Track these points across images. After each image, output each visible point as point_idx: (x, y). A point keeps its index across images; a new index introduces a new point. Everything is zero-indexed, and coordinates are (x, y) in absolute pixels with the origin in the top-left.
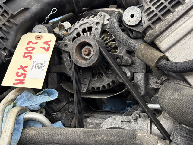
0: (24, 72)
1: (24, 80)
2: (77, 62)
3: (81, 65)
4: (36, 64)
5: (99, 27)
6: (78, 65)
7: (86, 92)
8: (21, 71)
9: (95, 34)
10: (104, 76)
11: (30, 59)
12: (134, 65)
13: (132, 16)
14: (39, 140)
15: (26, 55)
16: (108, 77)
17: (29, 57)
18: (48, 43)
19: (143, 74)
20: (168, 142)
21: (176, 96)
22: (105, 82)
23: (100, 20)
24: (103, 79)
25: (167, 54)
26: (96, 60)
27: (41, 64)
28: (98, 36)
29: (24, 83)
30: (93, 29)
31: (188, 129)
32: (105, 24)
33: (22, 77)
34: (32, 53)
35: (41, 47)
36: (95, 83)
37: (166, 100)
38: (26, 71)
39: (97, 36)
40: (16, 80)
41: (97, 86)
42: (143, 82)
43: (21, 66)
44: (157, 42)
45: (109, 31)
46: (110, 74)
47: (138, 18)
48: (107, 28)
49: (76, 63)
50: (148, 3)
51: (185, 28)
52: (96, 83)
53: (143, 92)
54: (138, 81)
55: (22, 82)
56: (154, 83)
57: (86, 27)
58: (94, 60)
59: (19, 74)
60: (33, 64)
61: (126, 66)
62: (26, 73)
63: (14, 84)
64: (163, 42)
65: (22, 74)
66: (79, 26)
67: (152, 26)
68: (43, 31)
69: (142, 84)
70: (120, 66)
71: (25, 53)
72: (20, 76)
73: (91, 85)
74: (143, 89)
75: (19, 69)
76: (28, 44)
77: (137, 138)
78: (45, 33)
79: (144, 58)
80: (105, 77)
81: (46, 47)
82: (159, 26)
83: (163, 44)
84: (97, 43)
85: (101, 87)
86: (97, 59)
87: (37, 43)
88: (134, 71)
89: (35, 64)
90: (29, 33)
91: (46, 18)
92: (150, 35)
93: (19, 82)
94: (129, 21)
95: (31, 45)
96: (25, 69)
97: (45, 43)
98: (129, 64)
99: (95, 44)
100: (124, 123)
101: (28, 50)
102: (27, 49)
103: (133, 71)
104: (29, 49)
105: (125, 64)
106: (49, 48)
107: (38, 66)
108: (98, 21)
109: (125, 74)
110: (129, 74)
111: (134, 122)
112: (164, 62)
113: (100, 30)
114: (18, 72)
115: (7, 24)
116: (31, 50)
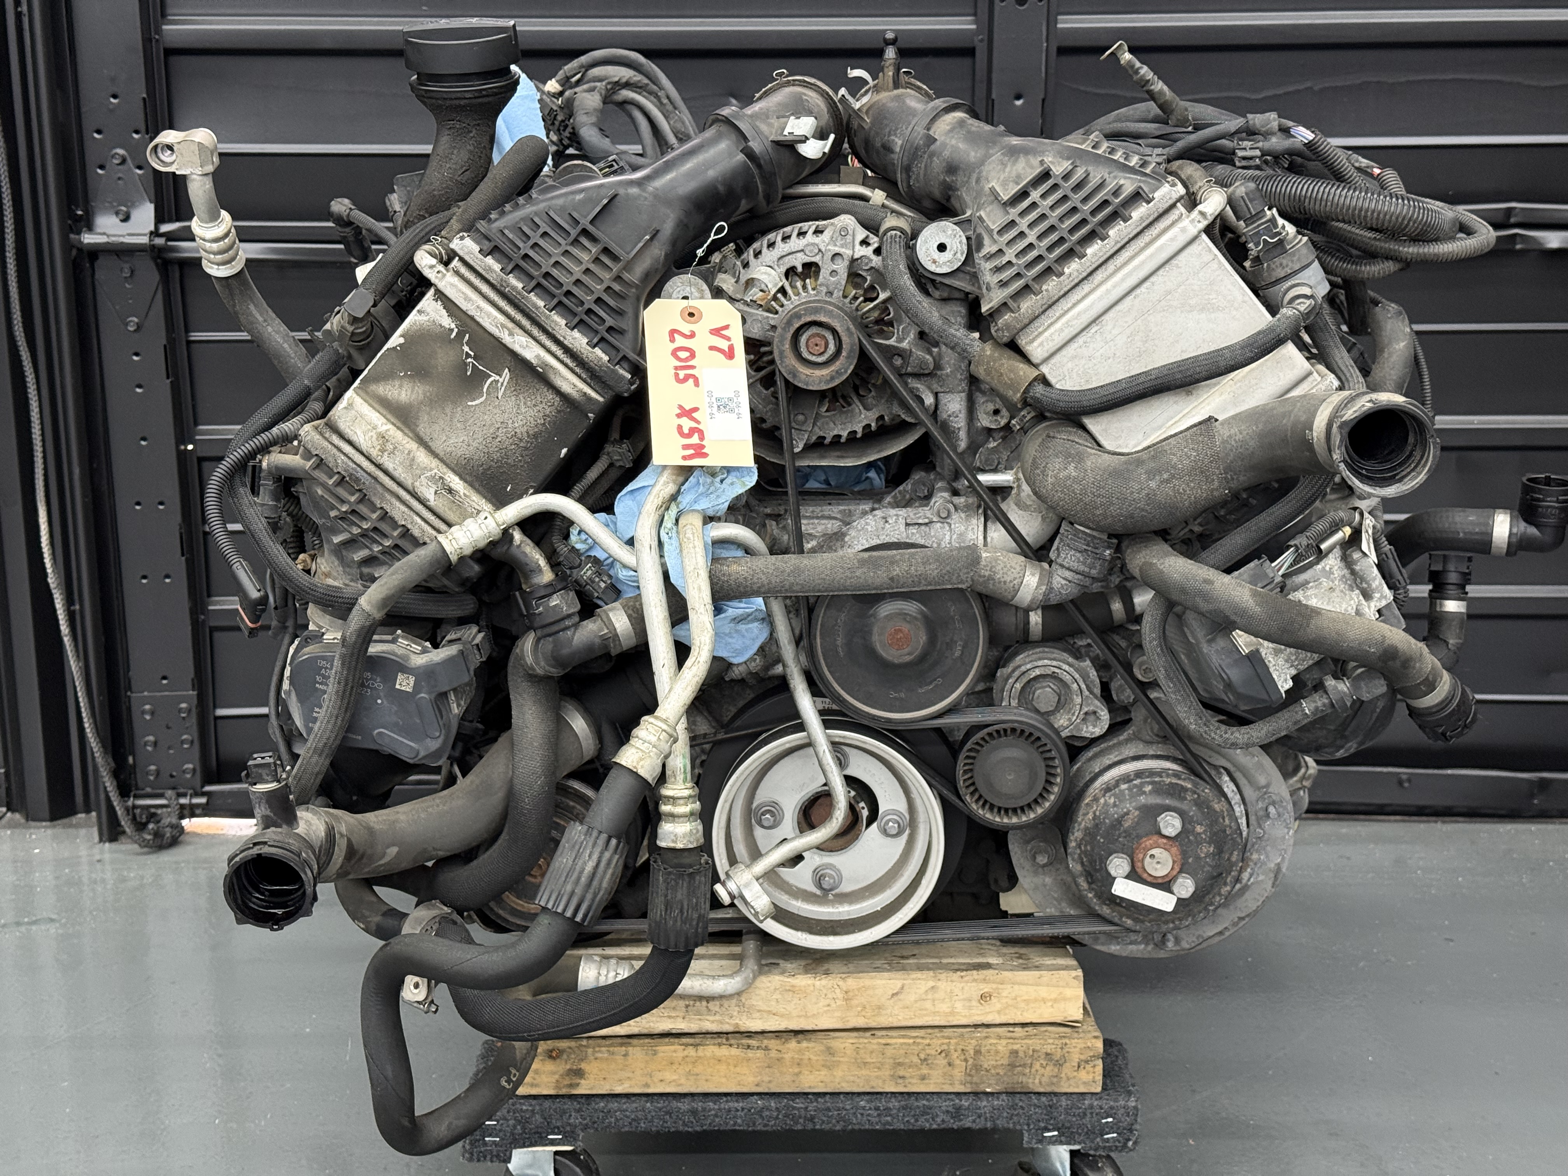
0: (694, 425)
1: (703, 447)
2: (795, 376)
3: (807, 384)
4: (718, 400)
5: (842, 267)
6: (800, 385)
7: (803, 449)
8: (687, 424)
9: (831, 289)
10: (854, 406)
11: (697, 384)
12: (939, 373)
13: (942, 248)
14: (755, 587)
15: (682, 374)
16: (867, 409)
17: (691, 381)
18: (723, 332)
19: (963, 395)
20: (1046, 565)
21: (1071, 470)
22: (860, 422)
23: (842, 246)
24: (852, 411)
25: (1045, 369)
26: (849, 372)
27: (730, 399)
28: (838, 294)
29: (705, 455)
30: (824, 273)
31: (1090, 535)
32: (856, 256)
33: (695, 440)
34: (693, 367)
35: (712, 348)
36: (827, 423)
37: (1050, 480)
38: (698, 422)
39: (835, 295)
40: (686, 447)
41: (835, 432)
42: (963, 416)
43: (680, 407)
44: (1022, 342)
45: (869, 278)
46: (873, 397)
47: (959, 255)
48: (862, 269)
49: (791, 380)
50: (996, 236)
51: (1085, 311)
52: (832, 425)
53: (963, 445)
54: (949, 416)
55: (699, 451)
56: (987, 413)
57: (798, 261)
58: (846, 372)
59: (686, 431)
60: (708, 399)
61: (917, 376)
62: (700, 427)
63: (684, 458)
64: (1035, 344)
65: (693, 431)
66: (776, 259)
67: (1011, 303)
68: (696, 294)
69: (960, 423)
70: (901, 376)
71: (676, 368)
72: (689, 435)
73: (816, 429)
74: (963, 434)
75: (679, 416)
76: (672, 340)
77: (983, 563)
78: (702, 298)
79: (992, 378)
80: (857, 406)
81: (724, 345)
82: (1028, 305)
83: (1036, 349)
84: (851, 326)
85: (845, 434)
86: (852, 367)
87: (692, 335)
88: (939, 389)
89: (714, 400)
90: (657, 300)
91: (700, 252)
92: (1008, 326)
93: (692, 452)
94: (934, 262)
95: (680, 341)
96: (694, 415)
97: (717, 332)
98: (926, 372)
99: (848, 329)
100: (913, 530)
101: (679, 359)
102: (674, 353)
103: (936, 387)
104: (683, 355)
105: (916, 370)
106: (731, 348)
107: (723, 406)
108: (837, 250)
109: (921, 400)
110: (929, 400)
111: (939, 525)
112: (1039, 390)
113: (843, 275)
114: (680, 428)
115: (617, 287)
116: (686, 360)
